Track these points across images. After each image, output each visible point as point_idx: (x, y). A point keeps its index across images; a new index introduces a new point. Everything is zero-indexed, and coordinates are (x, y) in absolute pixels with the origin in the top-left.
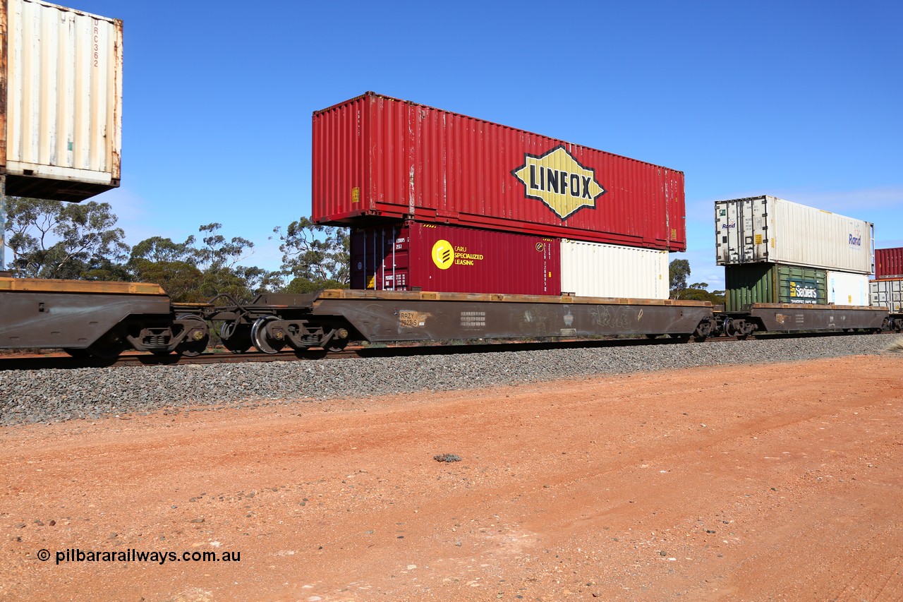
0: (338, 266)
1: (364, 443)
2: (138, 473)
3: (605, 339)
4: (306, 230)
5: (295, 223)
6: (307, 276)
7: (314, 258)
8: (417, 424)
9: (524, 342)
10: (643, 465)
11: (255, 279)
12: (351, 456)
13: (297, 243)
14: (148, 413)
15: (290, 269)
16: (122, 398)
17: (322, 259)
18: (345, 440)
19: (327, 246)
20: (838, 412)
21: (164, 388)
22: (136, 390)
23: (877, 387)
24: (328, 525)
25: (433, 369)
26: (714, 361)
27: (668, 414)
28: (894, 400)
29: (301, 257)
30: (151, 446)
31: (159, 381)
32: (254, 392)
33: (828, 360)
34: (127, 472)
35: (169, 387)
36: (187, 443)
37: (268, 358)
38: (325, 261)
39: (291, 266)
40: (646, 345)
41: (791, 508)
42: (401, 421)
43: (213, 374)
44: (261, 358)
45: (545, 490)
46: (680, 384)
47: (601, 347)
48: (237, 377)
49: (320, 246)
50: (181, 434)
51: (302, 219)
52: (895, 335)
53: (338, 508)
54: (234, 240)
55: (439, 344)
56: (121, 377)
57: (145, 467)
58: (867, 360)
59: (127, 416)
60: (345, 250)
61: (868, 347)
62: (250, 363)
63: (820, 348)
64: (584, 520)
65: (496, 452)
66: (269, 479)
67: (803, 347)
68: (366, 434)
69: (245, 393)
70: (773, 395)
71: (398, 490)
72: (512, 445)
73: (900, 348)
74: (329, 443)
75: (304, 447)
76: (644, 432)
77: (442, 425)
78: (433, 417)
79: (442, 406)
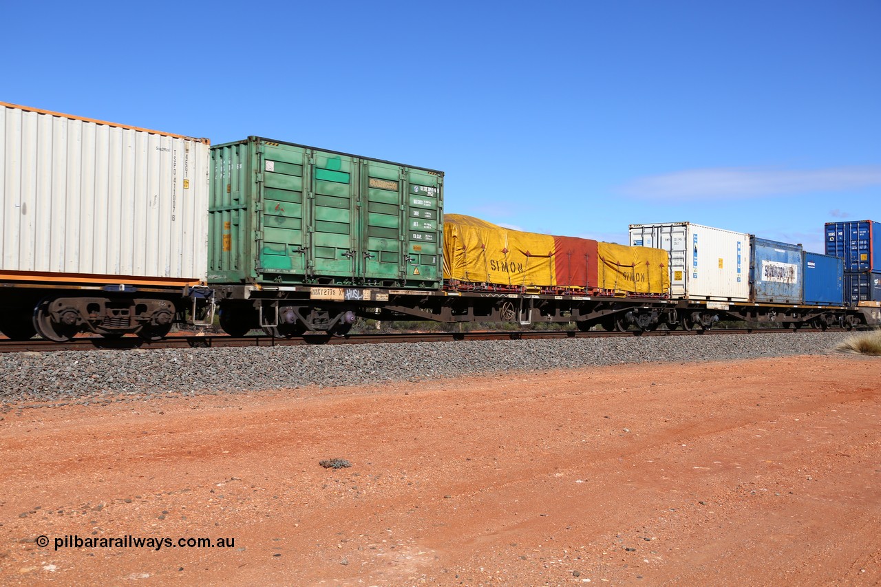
1: (237, 445)
10: (557, 474)
12: (222, 460)
18: (215, 443)
23: (822, 391)
26: (641, 358)
27: (587, 417)
28: (839, 405)
32: (106, 386)
33: (769, 360)
36: (19, 446)
41: (719, 524)
42: (282, 420)
43: (56, 363)
45: (445, 501)
46: (602, 383)
48: (86, 367)
50: (12, 435)
52: (844, 333)
53: (204, 521)
58: (812, 361)
61: (814, 346)
62: (103, 351)
63: (761, 346)
64: (488, 535)
65: (391, 457)
66: (121, 488)
67: (742, 345)
68: (241, 435)
69: (95, 387)
70: (706, 397)
71: (276, 500)
72: (409, 449)
73: (849, 348)
74: (196, 446)
75: (166, 451)
76: (560, 436)
77: (330, 426)
78: (320, 416)
79: (331, 403)
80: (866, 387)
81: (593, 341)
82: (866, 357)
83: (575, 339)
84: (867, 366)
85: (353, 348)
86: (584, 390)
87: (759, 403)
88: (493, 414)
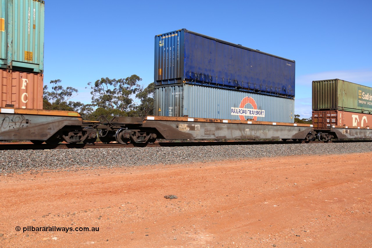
0: (120, 103)
2: (16, 203)
3: (249, 141)
4: (103, 84)
5: (98, 81)
6: (104, 107)
7: (107, 98)
9: (209, 141)
10: (265, 203)
11: (79, 108)
12: (124, 195)
13: (100, 90)
14: (22, 173)
15: (96, 103)
16: (8, 165)
17: (112, 99)
18: (121, 188)
19: (114, 92)
20: (362, 179)
21: (31, 161)
22: (16, 162)
24: (112, 229)
25: (165, 154)
26: (301, 153)
27: (278, 178)
29: (101, 98)
30: (23, 190)
31: (28, 157)
32: (76, 164)
33: (358, 154)
34: (10, 203)
35: (33, 160)
36: (42, 188)
37: (84, 147)
38: (113, 100)
39: (96, 102)
40: (268, 144)
41: (337, 225)
42: (148, 179)
43: (56, 154)
45: (217, 213)
46: (284, 163)
47: (247, 145)
48: (68, 156)
49: (111, 92)
50: (39, 183)
51: (102, 79)
53: (117, 220)
54: (68, 88)
55: (168, 141)
56: (8, 155)
57: (20, 200)
59: (11, 175)
60: (123, 94)
62: (75, 149)
63: (354, 148)
64: (236, 228)
65: (194, 194)
66: (83, 206)
67: (346, 147)
68: (131, 185)
69: (72, 164)
71: (146, 212)
72: (202, 191)
74: (113, 189)
75: (101, 191)
76: (266, 186)
77: (169, 181)
78: (164, 177)
79: (168, 172)
81: (280, 146)
85: (178, 148)
86: (276, 167)
87: (354, 172)
88: (237, 176)
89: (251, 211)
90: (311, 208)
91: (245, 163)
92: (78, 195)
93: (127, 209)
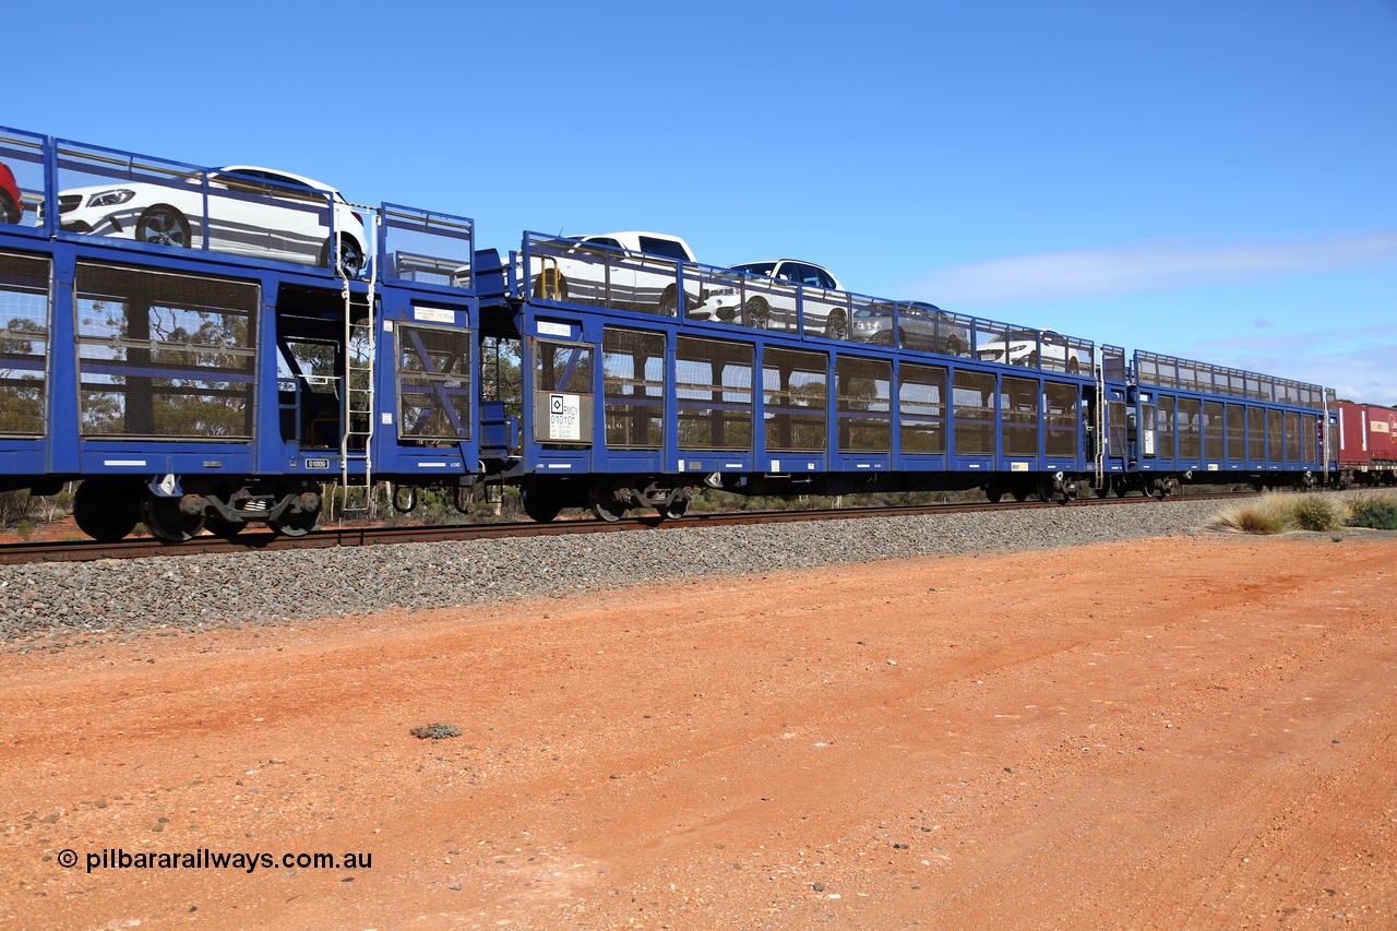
3: (724, 510)
8: (379, 671)
10: (786, 734)
12: (252, 734)
18: (241, 705)
19: (202, 339)
20: (1120, 635)
23: (1187, 591)
25: (409, 570)
26: (913, 550)
27: (830, 644)
28: (1212, 613)
32: (56, 621)
33: (1107, 546)
37: (87, 553)
40: (795, 521)
41: (1036, 801)
42: (348, 666)
44: (72, 553)
45: (613, 783)
46: (852, 590)
47: (715, 525)
48: (21, 591)
49: (186, 339)
52: (1219, 502)
53: (228, 831)
58: (1173, 545)
61: (1174, 522)
62: (50, 564)
63: (1094, 526)
64: (680, 833)
65: (525, 717)
66: (88, 785)
67: (1066, 524)
68: (282, 692)
69: (38, 623)
70: (1012, 607)
71: (342, 793)
72: (553, 705)
73: (1226, 524)
74: (210, 712)
75: (161, 722)
76: (788, 676)
77: (426, 672)
78: (410, 657)
79: (426, 636)
80: (1252, 582)
81: (837, 525)
82: (1251, 537)
83: (809, 523)
84: (1255, 551)
85: (459, 546)
86: (824, 603)
87: (1093, 613)
88: (683, 644)
89: (736, 767)
90: (948, 747)
91: (711, 595)
92: (67, 742)
93: (269, 785)
